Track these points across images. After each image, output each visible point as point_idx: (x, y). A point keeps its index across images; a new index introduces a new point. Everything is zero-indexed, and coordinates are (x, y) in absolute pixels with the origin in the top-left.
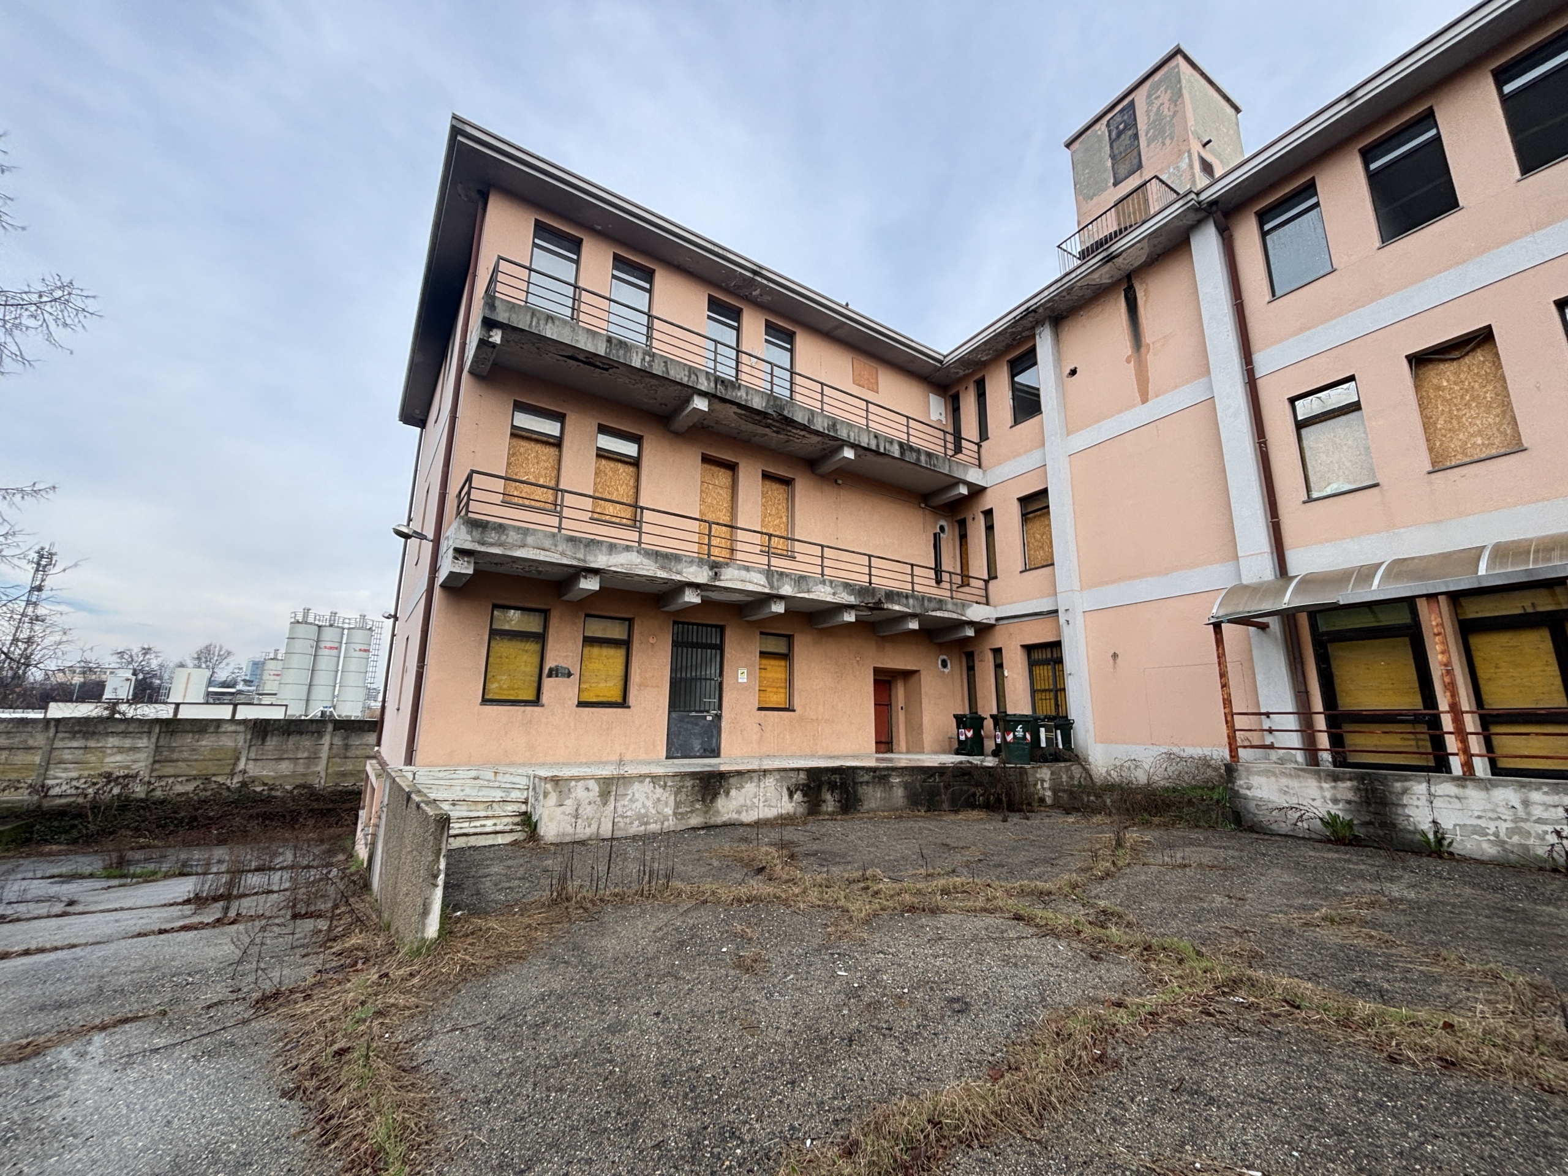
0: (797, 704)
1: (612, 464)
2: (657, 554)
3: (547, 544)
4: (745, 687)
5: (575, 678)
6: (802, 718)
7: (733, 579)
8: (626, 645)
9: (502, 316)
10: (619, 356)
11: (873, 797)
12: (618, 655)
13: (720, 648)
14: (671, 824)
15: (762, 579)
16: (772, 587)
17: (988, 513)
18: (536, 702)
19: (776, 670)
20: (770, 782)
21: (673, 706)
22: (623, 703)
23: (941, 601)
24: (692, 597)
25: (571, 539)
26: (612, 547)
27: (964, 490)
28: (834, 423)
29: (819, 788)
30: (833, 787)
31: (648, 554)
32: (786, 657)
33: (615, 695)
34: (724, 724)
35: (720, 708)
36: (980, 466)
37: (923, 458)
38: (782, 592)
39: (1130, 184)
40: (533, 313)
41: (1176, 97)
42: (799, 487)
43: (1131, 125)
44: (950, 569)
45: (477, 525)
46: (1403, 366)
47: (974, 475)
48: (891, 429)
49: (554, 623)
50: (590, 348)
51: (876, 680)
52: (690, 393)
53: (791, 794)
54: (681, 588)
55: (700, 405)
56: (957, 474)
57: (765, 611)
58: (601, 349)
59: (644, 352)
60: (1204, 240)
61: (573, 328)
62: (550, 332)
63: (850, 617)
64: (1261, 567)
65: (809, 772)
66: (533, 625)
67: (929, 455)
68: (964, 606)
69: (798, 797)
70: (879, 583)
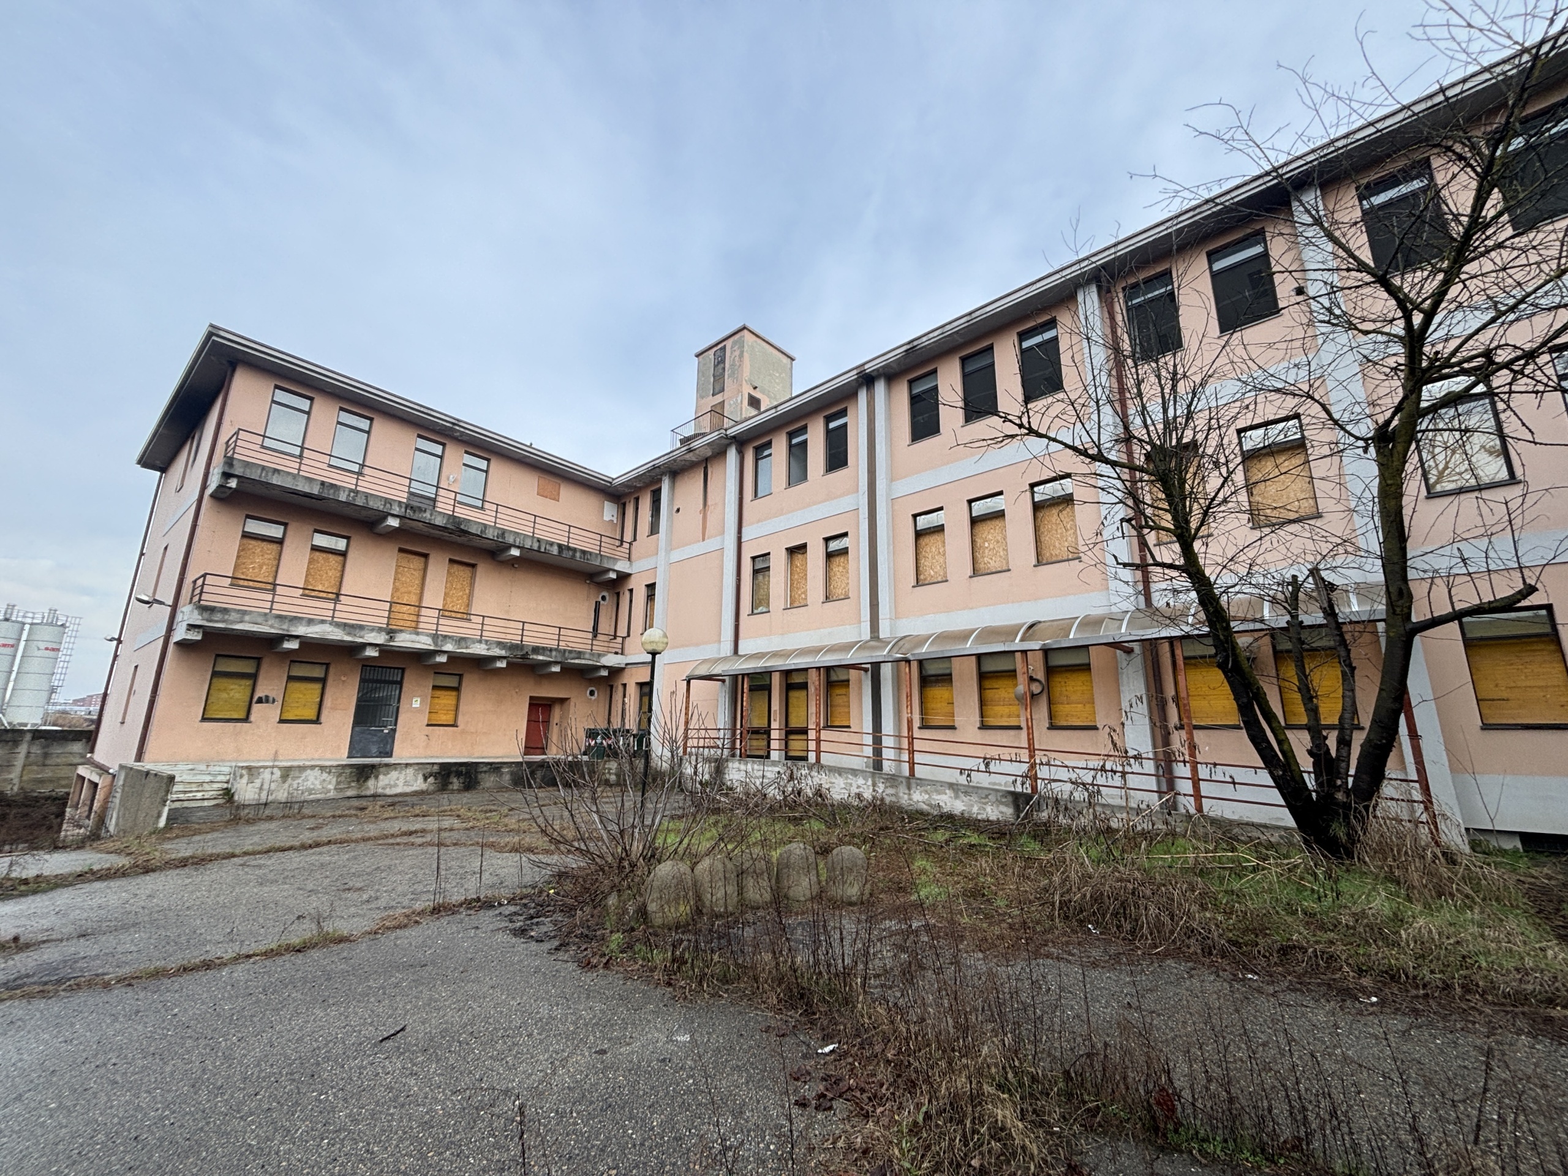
0: (459, 723)
1: (324, 555)
2: (345, 625)
3: (260, 620)
4: (417, 710)
5: (279, 704)
6: (463, 732)
7: (405, 641)
8: (323, 681)
9: (238, 470)
10: (330, 494)
11: (488, 781)
12: (318, 687)
13: (400, 684)
14: (332, 794)
15: (429, 641)
16: (436, 644)
17: (631, 591)
18: (246, 719)
19: (447, 699)
20: (410, 771)
21: (357, 723)
22: (317, 721)
23: (580, 652)
24: (371, 653)
25: (279, 617)
26: (310, 622)
27: (613, 576)
28: (503, 532)
29: (448, 775)
30: (459, 774)
31: (338, 625)
32: (457, 689)
33: (312, 715)
34: (398, 735)
35: (396, 724)
36: (629, 559)
37: (578, 555)
38: (445, 648)
39: (719, 398)
40: (263, 468)
41: (741, 356)
42: (481, 569)
43: (723, 361)
44: (605, 626)
45: (204, 609)
46: (784, 553)
47: (622, 566)
48: (553, 534)
49: (265, 666)
50: (307, 489)
51: (530, 705)
52: (385, 515)
53: (426, 778)
54: (364, 646)
55: (393, 522)
56: (606, 565)
57: (431, 662)
58: (315, 490)
59: (351, 490)
60: (732, 455)
61: (294, 476)
62: (276, 480)
63: (502, 664)
64: (727, 648)
65: (442, 765)
66: (247, 667)
67: (584, 552)
68: (599, 655)
69: (431, 780)
70: (530, 640)
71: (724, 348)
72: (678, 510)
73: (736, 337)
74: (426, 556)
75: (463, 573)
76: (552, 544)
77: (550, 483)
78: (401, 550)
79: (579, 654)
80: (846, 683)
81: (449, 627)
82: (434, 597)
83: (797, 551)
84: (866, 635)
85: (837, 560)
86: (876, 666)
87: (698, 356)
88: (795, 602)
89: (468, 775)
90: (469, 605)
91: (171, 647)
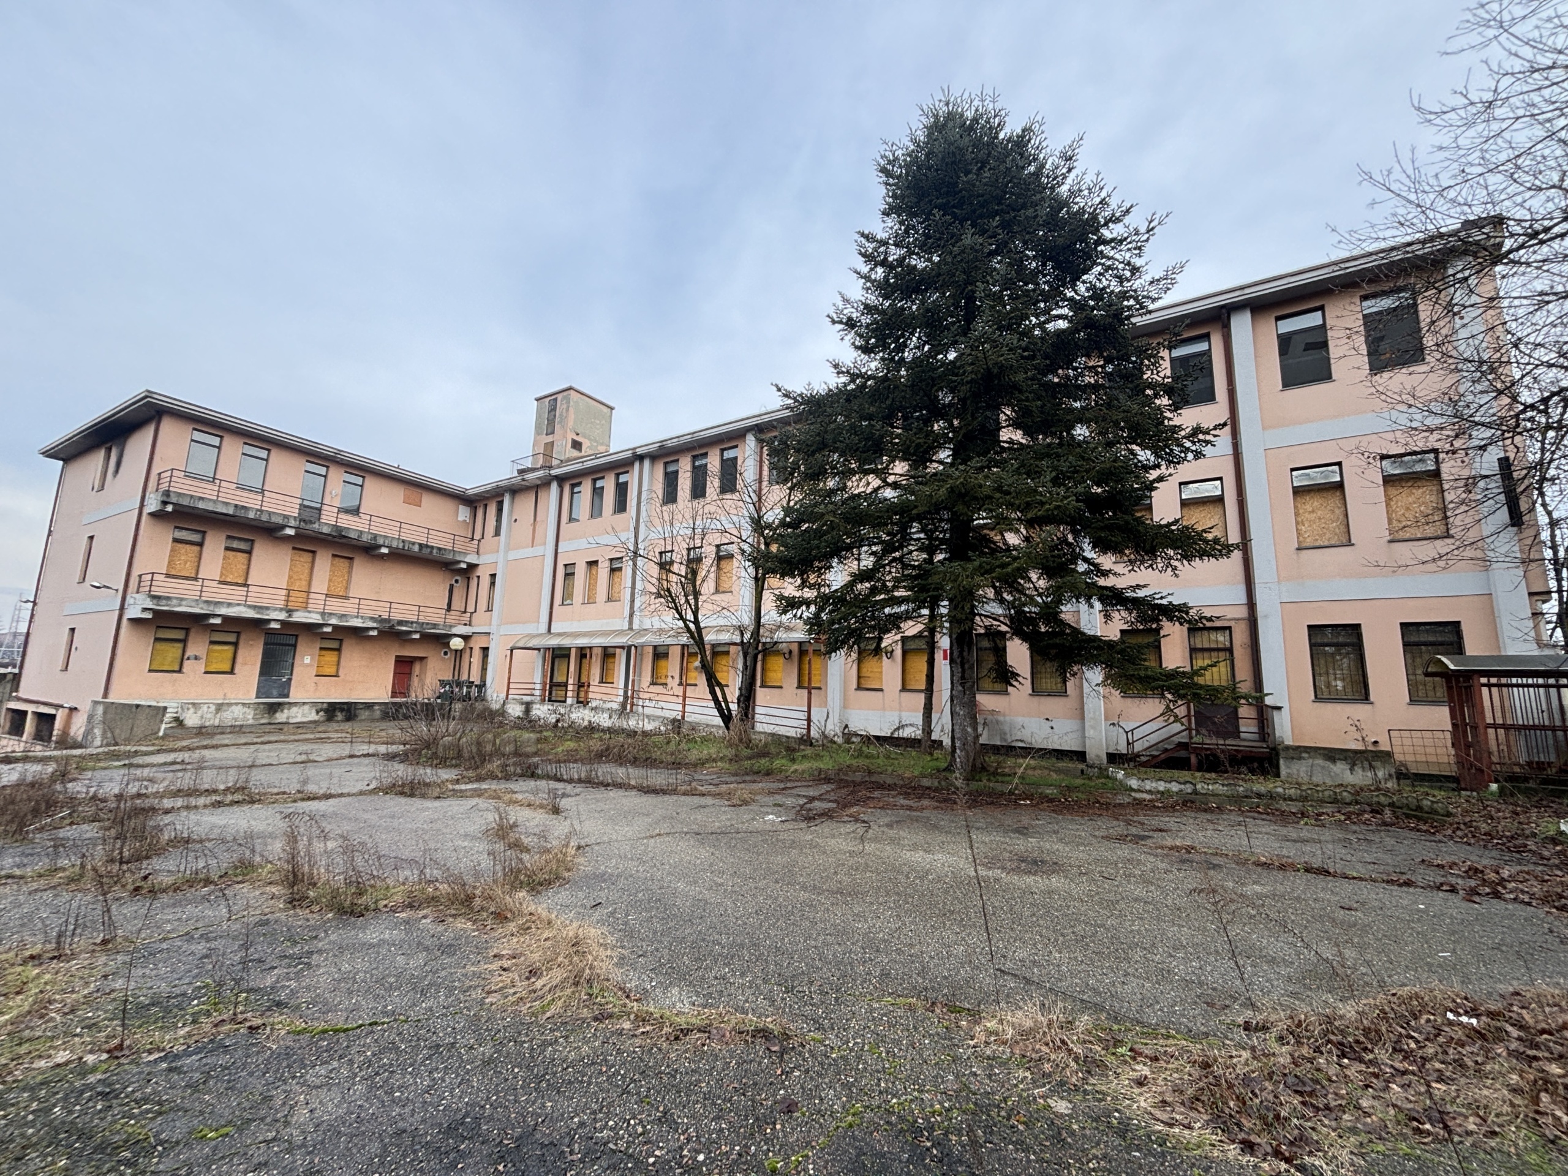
0: (340, 673)
1: (234, 553)
2: (255, 607)
3: (193, 604)
4: (308, 665)
5: (203, 661)
6: (344, 681)
7: (299, 617)
8: (236, 644)
9: (174, 499)
10: (242, 513)
11: (364, 714)
12: (231, 648)
13: (295, 646)
14: (251, 722)
15: (318, 617)
16: (323, 619)
17: (478, 577)
18: (180, 671)
19: (331, 657)
20: (306, 707)
21: (262, 674)
22: (232, 672)
23: (435, 624)
24: (274, 625)
25: (206, 602)
26: (229, 605)
27: (464, 566)
28: (375, 537)
29: (334, 710)
30: (342, 710)
31: (250, 607)
32: (338, 650)
33: (227, 668)
34: (293, 682)
35: (291, 674)
36: (478, 553)
37: (435, 551)
38: (330, 622)
39: (550, 439)
40: (192, 497)
41: (567, 410)
42: (357, 562)
43: (554, 409)
44: (457, 604)
45: (155, 597)
46: (584, 565)
47: (471, 559)
48: (415, 536)
49: (192, 634)
50: (224, 511)
51: (396, 661)
52: (283, 527)
53: (318, 712)
54: (269, 621)
55: (290, 532)
56: (458, 558)
57: (320, 631)
58: (231, 511)
59: (258, 510)
60: (554, 486)
61: (215, 502)
62: (201, 505)
63: (374, 633)
64: (543, 628)
65: (329, 703)
66: (180, 635)
67: (440, 549)
68: (451, 626)
69: (322, 713)
70: (396, 616)
71: (556, 400)
72: (515, 521)
73: (565, 394)
74: (314, 552)
75: (343, 564)
76: (414, 543)
77: (414, 492)
78: (294, 548)
79: (435, 626)
80: (614, 655)
81: (334, 606)
82: (320, 585)
83: (592, 564)
84: (626, 627)
85: (617, 574)
86: (628, 649)
87: (537, 400)
88: (590, 600)
89: (349, 710)
90: (347, 588)
91: (124, 622)
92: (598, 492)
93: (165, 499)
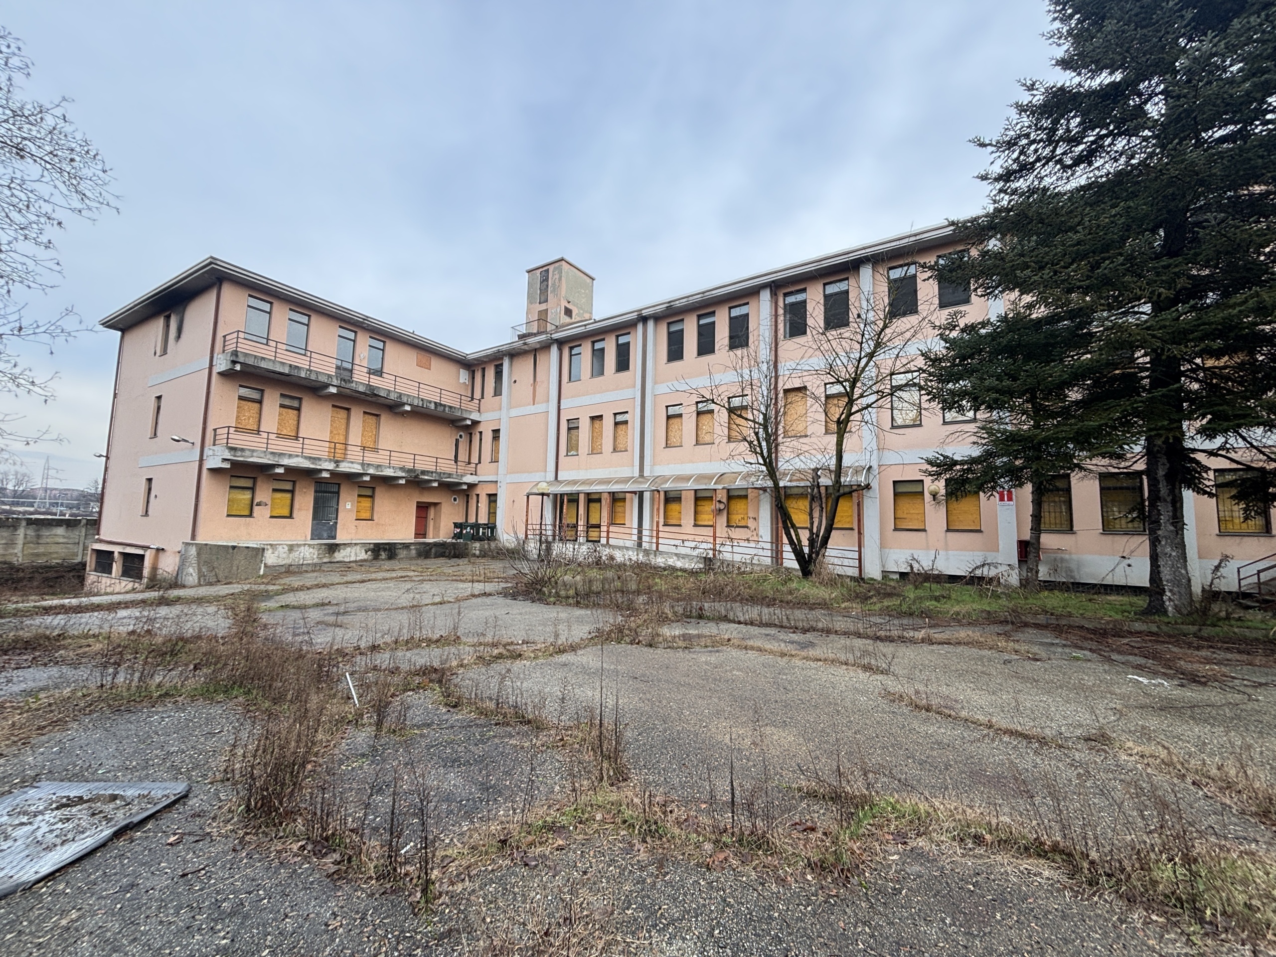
0: (375, 517)
1: (287, 411)
2: (310, 458)
3: (262, 455)
4: (349, 510)
5: (269, 507)
6: (378, 524)
7: (345, 467)
8: (292, 492)
9: (241, 359)
10: (295, 373)
11: (403, 553)
12: (289, 495)
13: (338, 493)
14: (316, 561)
15: (359, 467)
16: (363, 469)
17: (481, 433)
18: (250, 515)
19: (366, 503)
20: (358, 547)
21: (314, 518)
22: (290, 516)
23: (450, 474)
24: (325, 475)
25: (272, 453)
26: (290, 456)
27: (469, 422)
28: (400, 395)
29: (379, 551)
30: (385, 550)
31: (306, 458)
32: (372, 497)
33: (286, 512)
34: (338, 526)
35: (337, 519)
36: (479, 411)
37: (447, 409)
38: (369, 472)
39: (543, 307)
40: (255, 357)
41: (560, 279)
42: (383, 418)
43: (547, 280)
44: (463, 456)
45: (232, 449)
46: (588, 419)
47: (475, 416)
48: (430, 395)
49: (259, 483)
50: (282, 370)
51: (418, 507)
52: (327, 386)
53: (366, 552)
54: (321, 471)
55: (333, 390)
56: (465, 416)
57: (360, 479)
58: (286, 370)
59: (308, 370)
60: (554, 349)
61: (274, 362)
62: (263, 365)
63: (403, 482)
64: (551, 476)
65: (375, 544)
66: (248, 484)
67: (450, 407)
68: (462, 476)
69: (369, 553)
70: (419, 467)
71: (547, 271)
72: (515, 382)
73: (557, 265)
74: (348, 410)
75: (371, 420)
76: (430, 402)
77: (424, 356)
78: (334, 406)
79: (450, 475)
80: (624, 500)
81: (370, 457)
82: (355, 438)
83: (596, 419)
84: (636, 474)
85: (623, 427)
86: (641, 494)
87: (528, 272)
88: (595, 450)
89: (390, 550)
90: (376, 441)
91: (205, 472)
92: (599, 355)
93: (234, 359)
